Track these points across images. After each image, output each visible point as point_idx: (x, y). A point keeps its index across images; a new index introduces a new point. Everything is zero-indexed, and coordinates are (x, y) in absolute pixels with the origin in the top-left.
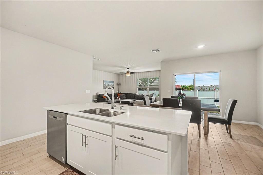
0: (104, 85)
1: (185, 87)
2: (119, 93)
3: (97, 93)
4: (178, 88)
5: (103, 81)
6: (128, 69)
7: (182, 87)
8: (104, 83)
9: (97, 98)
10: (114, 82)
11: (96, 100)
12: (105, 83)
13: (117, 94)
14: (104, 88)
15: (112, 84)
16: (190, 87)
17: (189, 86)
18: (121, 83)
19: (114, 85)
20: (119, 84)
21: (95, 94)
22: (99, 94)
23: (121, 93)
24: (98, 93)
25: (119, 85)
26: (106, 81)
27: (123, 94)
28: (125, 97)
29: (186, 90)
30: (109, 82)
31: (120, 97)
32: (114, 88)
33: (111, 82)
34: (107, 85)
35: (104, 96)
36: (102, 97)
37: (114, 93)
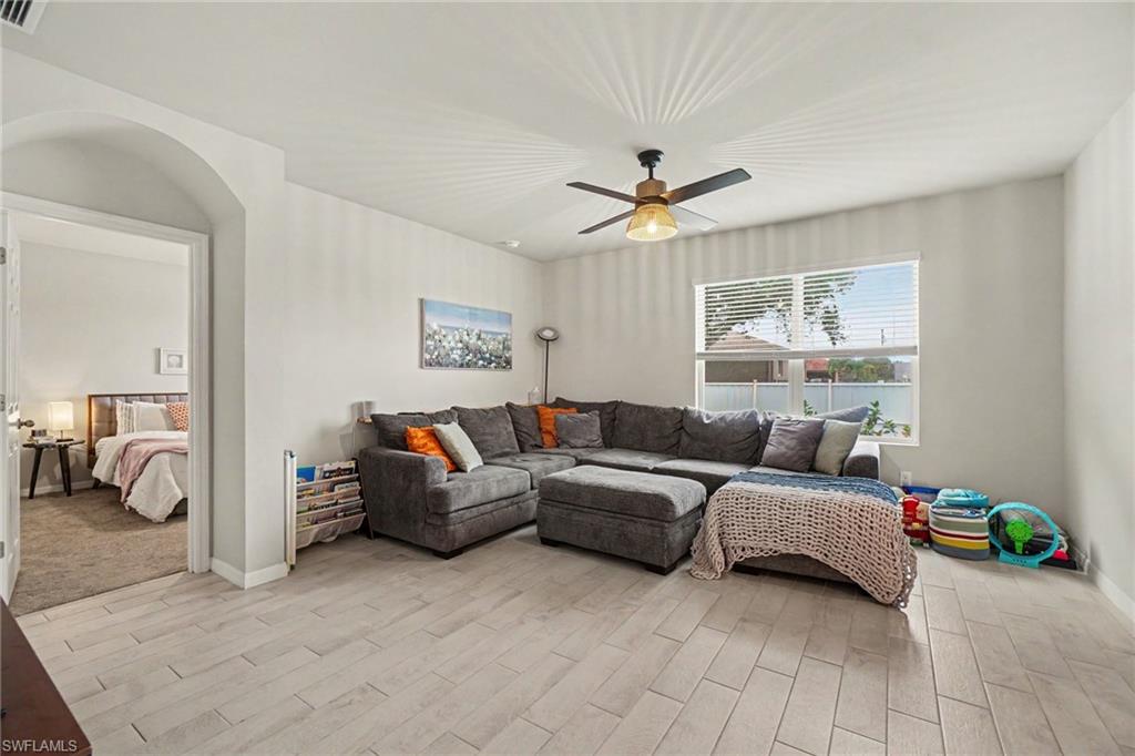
0: (430, 337)
2: (551, 400)
3: (360, 406)
5: (422, 301)
8: (428, 318)
9: (364, 454)
10: (516, 319)
11: (350, 471)
12: (433, 322)
13: (535, 409)
14: (429, 364)
15: (496, 330)
18: (563, 331)
19: (514, 344)
20: (548, 334)
21: (343, 417)
22: (378, 411)
23: (561, 403)
24: (369, 404)
25: (546, 341)
26: (445, 309)
27: (583, 407)
28: (595, 434)
30: (473, 314)
31: (554, 433)
32: (508, 362)
33: (488, 315)
34: (457, 338)
35: (418, 435)
36: (403, 442)
37: (508, 405)
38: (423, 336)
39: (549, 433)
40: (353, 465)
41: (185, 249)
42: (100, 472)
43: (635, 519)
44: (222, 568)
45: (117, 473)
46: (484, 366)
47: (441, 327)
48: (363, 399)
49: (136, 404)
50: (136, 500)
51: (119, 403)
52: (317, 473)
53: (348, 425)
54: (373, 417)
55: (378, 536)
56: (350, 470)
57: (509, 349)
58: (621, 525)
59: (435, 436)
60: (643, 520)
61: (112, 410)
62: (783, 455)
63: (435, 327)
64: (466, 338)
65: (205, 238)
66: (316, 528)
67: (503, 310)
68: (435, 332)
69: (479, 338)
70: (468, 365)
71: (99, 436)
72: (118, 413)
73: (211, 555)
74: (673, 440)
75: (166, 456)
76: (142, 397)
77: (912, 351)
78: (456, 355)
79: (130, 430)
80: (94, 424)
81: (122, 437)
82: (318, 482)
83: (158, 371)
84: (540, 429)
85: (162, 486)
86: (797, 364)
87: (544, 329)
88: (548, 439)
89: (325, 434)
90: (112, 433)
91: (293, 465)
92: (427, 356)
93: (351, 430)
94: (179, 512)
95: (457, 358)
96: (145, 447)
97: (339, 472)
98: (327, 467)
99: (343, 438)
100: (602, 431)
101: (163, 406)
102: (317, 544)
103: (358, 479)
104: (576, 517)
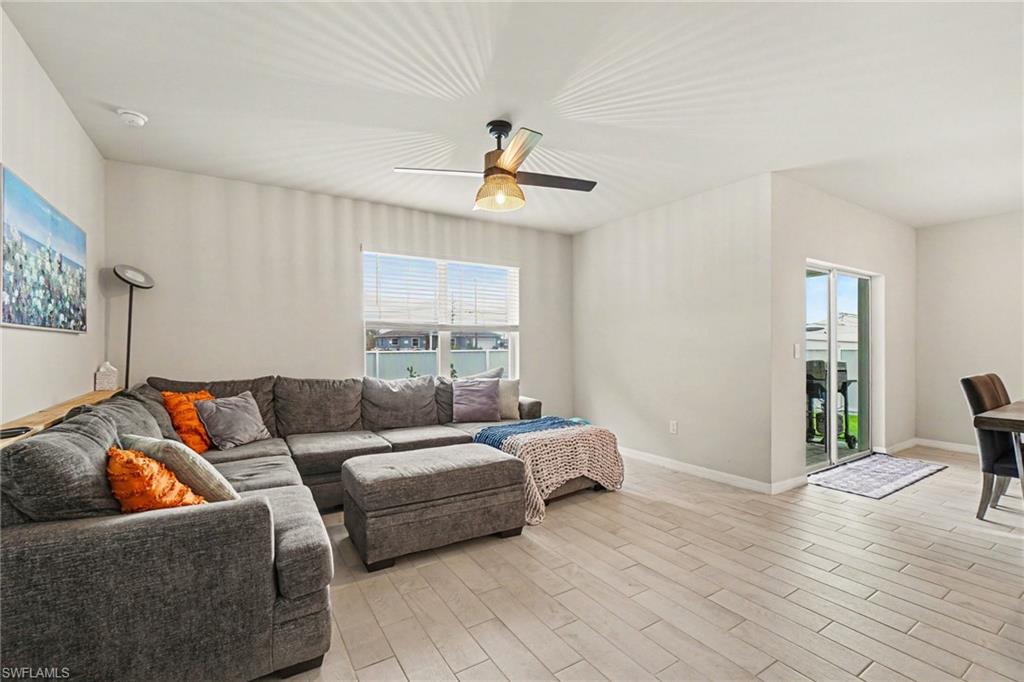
0: (10, 255)
10: (88, 242)
20: (134, 276)
31: (202, 430)
32: (85, 321)
43: (496, 491)
57: (83, 294)
58: (485, 502)
60: (506, 489)
62: (479, 410)
63: (16, 234)
64: (48, 267)
69: (60, 268)
77: (514, 328)
86: (444, 336)
104: (430, 514)
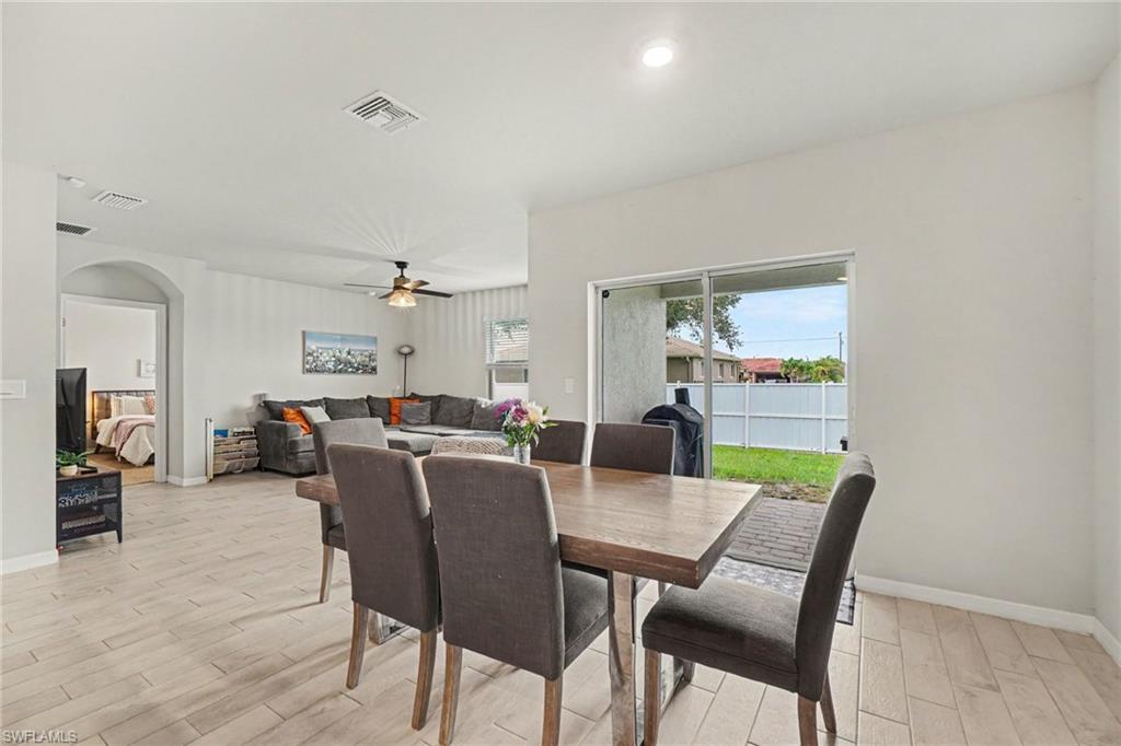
0: (310, 354)
1: (800, 364)
2: (408, 394)
3: (260, 396)
4: (768, 370)
5: (304, 333)
6: (402, 265)
7: (787, 367)
8: (307, 343)
9: (259, 423)
10: (379, 340)
12: (312, 346)
14: (309, 371)
15: (363, 348)
16: (821, 368)
17: (818, 364)
18: (417, 347)
19: (378, 357)
20: (406, 350)
21: (248, 403)
22: (269, 399)
23: (414, 397)
24: (264, 395)
25: (406, 354)
26: (321, 337)
27: (423, 399)
28: (427, 413)
29: (806, 381)
30: (344, 339)
31: (399, 415)
32: (374, 370)
33: (356, 339)
34: (331, 354)
35: (291, 412)
36: (281, 416)
37: (369, 397)
38: (306, 354)
39: (395, 415)
40: (253, 430)
41: (154, 312)
42: (101, 440)
44: (172, 479)
45: (113, 439)
46: (352, 372)
47: (318, 348)
48: (261, 392)
49: (124, 398)
50: (125, 453)
51: (113, 396)
52: (230, 433)
53: (250, 408)
54: (265, 402)
55: (267, 470)
56: (251, 433)
57: (374, 360)
59: (301, 414)
61: (108, 401)
63: (314, 347)
64: (338, 354)
65: (164, 307)
66: (228, 463)
67: (371, 335)
68: (314, 352)
69: (349, 353)
70: (340, 371)
71: (99, 419)
72: (112, 403)
73: (167, 473)
74: (468, 419)
75: (144, 427)
76: (128, 392)
78: (330, 365)
79: (120, 413)
80: (96, 411)
81: (115, 419)
82: (230, 438)
83: (139, 375)
84: (390, 413)
85: (141, 444)
87: (403, 346)
88: (394, 418)
89: (236, 412)
90: (108, 417)
91: (212, 428)
92: (308, 366)
93: (253, 410)
94: (150, 462)
95: (331, 366)
96: (130, 423)
97: (244, 433)
98: (236, 430)
99: (248, 414)
100: (431, 414)
101: (142, 399)
102: (229, 473)
103: (256, 438)
